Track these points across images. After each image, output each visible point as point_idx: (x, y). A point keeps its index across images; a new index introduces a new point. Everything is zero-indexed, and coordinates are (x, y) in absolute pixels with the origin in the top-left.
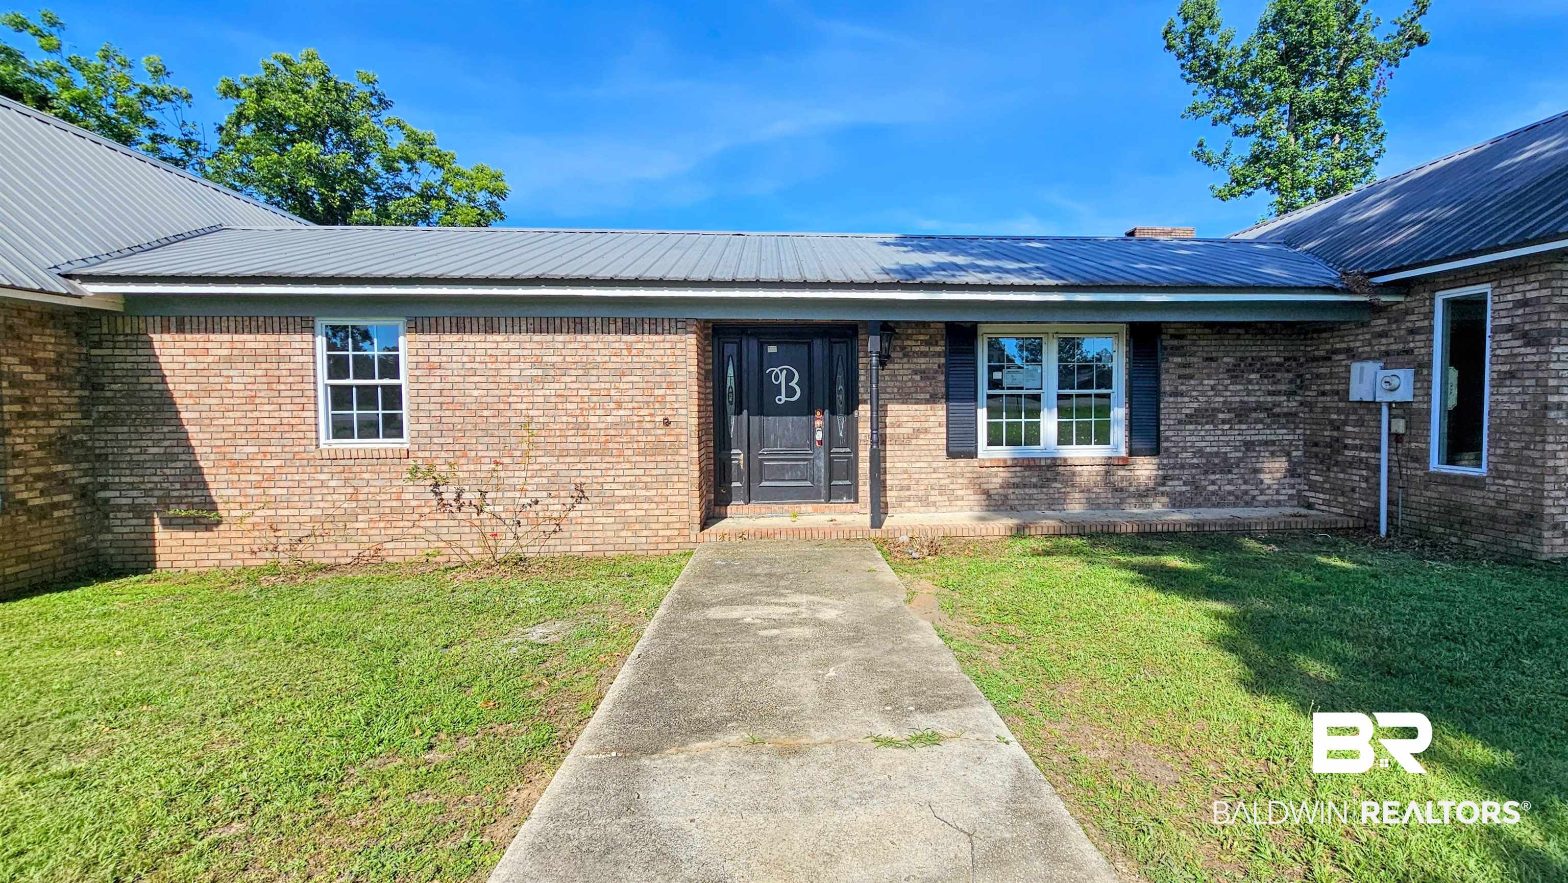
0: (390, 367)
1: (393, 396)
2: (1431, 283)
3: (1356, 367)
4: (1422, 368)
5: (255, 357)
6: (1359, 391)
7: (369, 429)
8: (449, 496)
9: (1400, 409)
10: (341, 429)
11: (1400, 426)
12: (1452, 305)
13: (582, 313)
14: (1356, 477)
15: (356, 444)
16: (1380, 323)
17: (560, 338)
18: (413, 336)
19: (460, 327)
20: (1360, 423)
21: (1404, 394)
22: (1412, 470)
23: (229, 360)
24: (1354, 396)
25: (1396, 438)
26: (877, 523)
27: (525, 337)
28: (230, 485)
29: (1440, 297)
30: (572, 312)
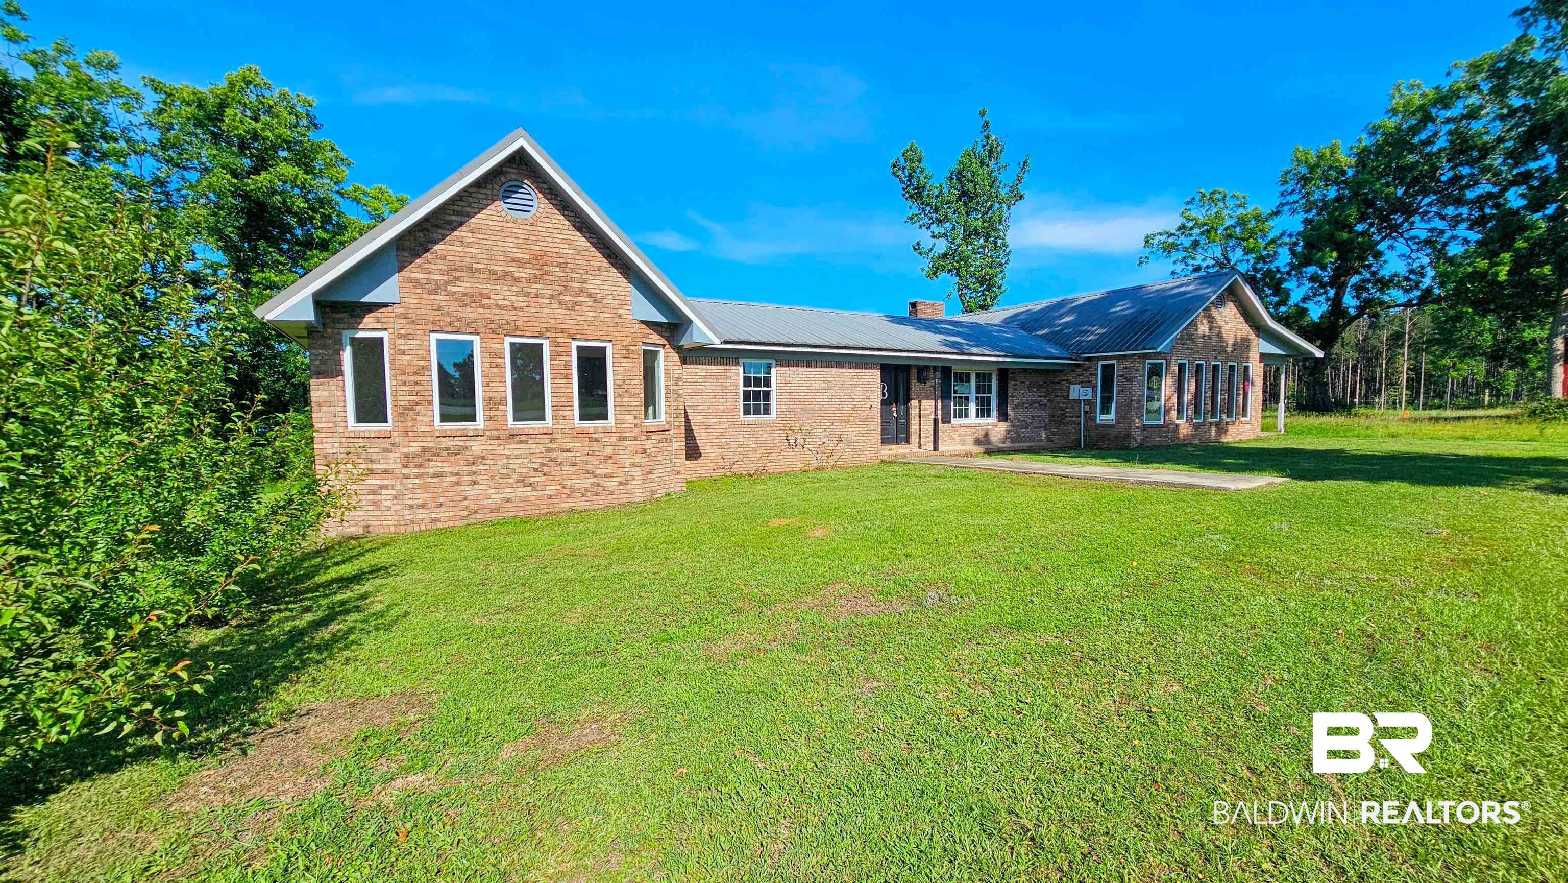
0: (767, 383)
1: (767, 395)
2: (1099, 359)
3: (1072, 387)
4: (1094, 388)
5: (716, 377)
6: (1073, 396)
7: (757, 412)
8: (792, 441)
9: (1088, 402)
10: (747, 412)
11: (1087, 408)
12: (1103, 365)
13: (842, 359)
14: (1070, 428)
15: (752, 418)
16: (1079, 370)
17: (834, 370)
18: (779, 368)
19: (797, 365)
20: (1072, 407)
21: (1089, 397)
22: (1090, 423)
23: (705, 378)
24: (1071, 397)
25: (1086, 412)
26: (936, 448)
27: (821, 369)
28: (707, 437)
29: (1100, 363)
30: (838, 359)
